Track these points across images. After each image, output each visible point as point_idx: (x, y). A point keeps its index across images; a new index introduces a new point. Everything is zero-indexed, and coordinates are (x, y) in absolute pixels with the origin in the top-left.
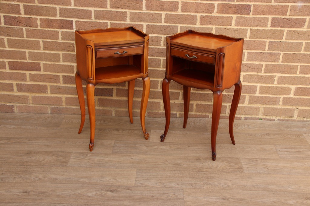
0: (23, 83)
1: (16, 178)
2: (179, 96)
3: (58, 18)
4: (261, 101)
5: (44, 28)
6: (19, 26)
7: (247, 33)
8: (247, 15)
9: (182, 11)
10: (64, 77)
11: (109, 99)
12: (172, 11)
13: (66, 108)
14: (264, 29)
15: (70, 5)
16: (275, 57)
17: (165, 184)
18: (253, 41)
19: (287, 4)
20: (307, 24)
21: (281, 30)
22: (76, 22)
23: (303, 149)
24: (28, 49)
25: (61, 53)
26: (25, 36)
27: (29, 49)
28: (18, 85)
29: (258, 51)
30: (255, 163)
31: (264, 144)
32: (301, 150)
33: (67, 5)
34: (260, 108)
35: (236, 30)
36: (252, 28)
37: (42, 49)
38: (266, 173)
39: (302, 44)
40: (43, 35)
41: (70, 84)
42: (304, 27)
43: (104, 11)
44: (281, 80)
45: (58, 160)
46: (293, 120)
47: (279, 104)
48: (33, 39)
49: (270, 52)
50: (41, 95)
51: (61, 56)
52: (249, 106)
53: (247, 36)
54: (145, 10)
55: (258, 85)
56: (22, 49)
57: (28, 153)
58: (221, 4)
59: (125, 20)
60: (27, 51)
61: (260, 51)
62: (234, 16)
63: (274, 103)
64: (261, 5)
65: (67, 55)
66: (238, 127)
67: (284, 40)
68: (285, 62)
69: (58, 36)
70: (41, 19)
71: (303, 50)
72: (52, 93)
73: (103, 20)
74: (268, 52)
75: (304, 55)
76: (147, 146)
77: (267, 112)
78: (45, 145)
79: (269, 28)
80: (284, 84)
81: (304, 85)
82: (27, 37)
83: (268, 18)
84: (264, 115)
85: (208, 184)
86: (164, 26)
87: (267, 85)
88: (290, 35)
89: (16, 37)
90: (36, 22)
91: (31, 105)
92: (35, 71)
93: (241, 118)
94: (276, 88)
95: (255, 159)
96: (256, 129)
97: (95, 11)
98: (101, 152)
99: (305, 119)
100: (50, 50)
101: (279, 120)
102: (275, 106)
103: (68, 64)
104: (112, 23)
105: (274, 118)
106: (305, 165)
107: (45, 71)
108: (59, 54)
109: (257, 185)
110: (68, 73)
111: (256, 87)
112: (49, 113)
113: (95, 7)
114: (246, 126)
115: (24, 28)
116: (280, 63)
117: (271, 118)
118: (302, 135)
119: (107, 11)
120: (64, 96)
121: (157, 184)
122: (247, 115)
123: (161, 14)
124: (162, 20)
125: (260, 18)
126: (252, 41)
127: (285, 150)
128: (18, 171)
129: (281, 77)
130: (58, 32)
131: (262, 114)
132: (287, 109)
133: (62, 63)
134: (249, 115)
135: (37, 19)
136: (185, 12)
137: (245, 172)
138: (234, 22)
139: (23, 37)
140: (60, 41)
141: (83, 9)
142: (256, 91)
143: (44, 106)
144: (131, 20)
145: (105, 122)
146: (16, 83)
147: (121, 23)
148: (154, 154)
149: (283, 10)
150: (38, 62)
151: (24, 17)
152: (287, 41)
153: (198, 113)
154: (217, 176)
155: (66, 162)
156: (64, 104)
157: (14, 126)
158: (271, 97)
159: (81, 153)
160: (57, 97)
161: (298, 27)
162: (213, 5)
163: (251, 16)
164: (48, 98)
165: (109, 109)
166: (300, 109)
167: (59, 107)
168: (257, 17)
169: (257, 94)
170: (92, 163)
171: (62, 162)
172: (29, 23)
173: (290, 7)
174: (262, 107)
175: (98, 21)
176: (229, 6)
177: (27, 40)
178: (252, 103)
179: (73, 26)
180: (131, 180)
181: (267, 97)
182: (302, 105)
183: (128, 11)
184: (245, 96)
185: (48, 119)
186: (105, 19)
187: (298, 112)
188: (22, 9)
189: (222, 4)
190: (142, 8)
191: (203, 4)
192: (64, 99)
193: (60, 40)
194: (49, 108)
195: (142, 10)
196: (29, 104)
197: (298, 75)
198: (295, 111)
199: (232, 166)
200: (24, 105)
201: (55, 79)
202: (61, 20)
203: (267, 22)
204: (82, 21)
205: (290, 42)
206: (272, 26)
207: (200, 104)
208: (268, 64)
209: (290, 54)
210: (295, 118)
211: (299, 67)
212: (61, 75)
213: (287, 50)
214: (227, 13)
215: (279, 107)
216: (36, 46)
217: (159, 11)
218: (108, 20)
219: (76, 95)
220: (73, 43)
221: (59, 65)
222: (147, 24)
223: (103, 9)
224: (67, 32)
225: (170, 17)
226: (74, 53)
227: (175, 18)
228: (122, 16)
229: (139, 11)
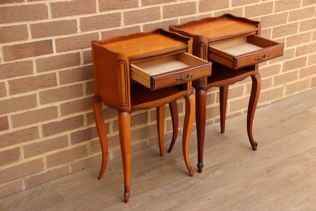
3: (30, 40)
5: (10, 60)
7: (242, 12)
10: (44, 127)
12: (170, 1)
13: (48, 172)
14: (256, 5)
15: (47, 17)
16: (267, 34)
21: (270, 3)
22: (56, 40)
25: (37, 92)
33: (41, 19)
35: (233, 11)
36: (246, 5)
37: (8, 94)
39: (287, 14)
40: (8, 71)
41: (54, 134)
43: (92, 17)
46: (283, 99)
47: (271, 86)
50: (10, 166)
51: (38, 97)
52: (247, 96)
53: (242, 16)
54: (141, 6)
59: (119, 25)
63: (267, 85)
65: (47, 92)
67: (273, 13)
68: (275, 38)
69: (32, 67)
70: (4, 48)
71: (288, 20)
72: (27, 157)
73: (91, 30)
75: (289, 25)
77: (262, 98)
79: (261, 2)
80: (275, 62)
81: (290, 58)
84: (260, 102)
86: (163, 22)
87: (261, 68)
88: (278, 7)
93: (241, 112)
94: (269, 68)
97: (81, 19)
99: (291, 94)
100: (21, 92)
101: (272, 103)
102: (268, 89)
103: (48, 105)
104: (104, 32)
107: (15, 126)
108: (35, 95)
110: (49, 119)
112: (25, 188)
113: (80, 14)
117: (266, 103)
119: (96, 16)
120: (44, 156)
122: (246, 107)
123: (159, 8)
124: (160, 15)
130: (31, 62)
132: (278, 88)
133: (39, 107)
138: (230, 2)
140: (36, 75)
141: (64, 20)
143: (16, 181)
144: (126, 23)
147: (114, 30)
150: (4, 115)
152: (276, 13)
156: (45, 167)
158: (264, 80)
160: (35, 160)
164: (22, 166)
166: (287, 85)
167: (38, 174)
175: (85, 33)
178: (249, 92)
179: (52, 48)
182: (289, 81)
183: (122, 12)
184: (244, 86)
186: (94, 28)
187: (286, 89)
190: (137, 4)
192: (45, 160)
194: (23, 181)
195: (138, 7)
197: (285, 49)
198: (284, 89)
202: (34, 43)
204: (66, 38)
205: (278, 14)
210: (284, 97)
211: (286, 40)
212: (40, 124)
213: (276, 24)
215: (271, 89)
217: (156, 4)
218: (98, 29)
219: (62, 147)
220: (55, 73)
221: (37, 110)
222: (144, 24)
223: (91, 15)
224: (44, 58)
225: (169, 10)
226: (56, 87)
227: (174, 9)
228: (116, 20)
229: (133, 9)
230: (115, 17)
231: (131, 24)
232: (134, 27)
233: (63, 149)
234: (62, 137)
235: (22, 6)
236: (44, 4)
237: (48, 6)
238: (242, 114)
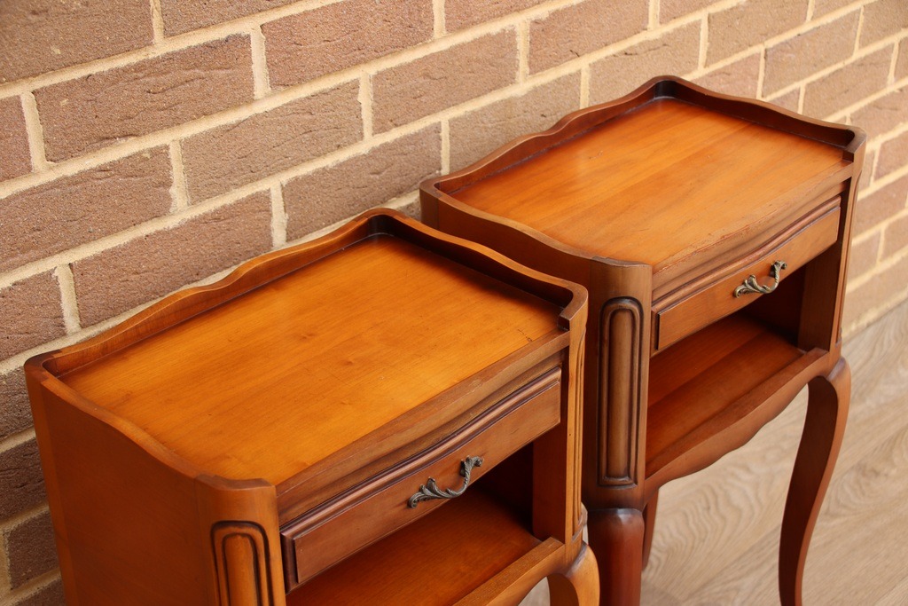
7: (698, 42)
9: (451, 27)
12: (405, 46)
18: (720, 73)
35: (664, 43)
36: (712, 9)
43: (9, 200)
53: (698, 56)
54: (268, 97)
59: (163, 209)
67: (808, 23)
71: (857, 43)
73: (13, 267)
75: (861, 63)
86: (374, 152)
104: (84, 262)
123: (355, 87)
124: (360, 123)
126: (714, 74)
136: (462, 28)
138: (654, 6)
152: (818, 23)
183: (173, 140)
195: (251, 101)
218: (50, 254)
222: (285, 177)
225: (399, 88)
227: (421, 81)
229: (231, 118)
230: (141, 173)
231: (226, 189)
232: (238, 203)
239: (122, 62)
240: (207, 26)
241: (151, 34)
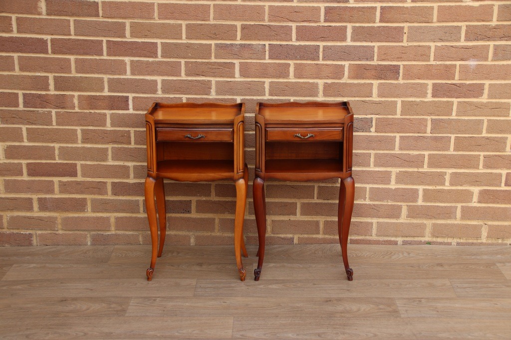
0: (48, 196)
1: (48, 333)
2: (296, 209)
3: (106, 93)
4: (427, 213)
5: (85, 109)
6: (46, 108)
7: (396, 107)
8: (394, 80)
9: (296, 76)
10: (114, 184)
11: (186, 218)
12: (279, 77)
13: (116, 235)
14: (422, 101)
15: (125, 73)
16: (443, 143)
17: (278, 335)
18: (407, 119)
19: (454, 63)
20: (486, 92)
21: (448, 102)
22: (134, 98)
23: (494, 284)
24: (58, 143)
25: (110, 146)
26: (54, 123)
27: (60, 143)
28: (40, 200)
29: (416, 135)
30: (418, 304)
31: (433, 278)
32: (492, 285)
33: (119, 74)
34: (425, 224)
35: (380, 103)
36: (403, 99)
37: (79, 141)
38: (434, 317)
39: (483, 123)
40: (81, 120)
41: (124, 195)
42: (483, 97)
43: (176, 80)
44: (456, 179)
45: (110, 308)
46: (481, 244)
47: (456, 219)
48: (67, 127)
49: (434, 135)
50: (76, 215)
51: (110, 152)
52: (408, 221)
53: (396, 111)
54: (239, 78)
55: (421, 188)
56: (49, 142)
57: (62, 301)
58: (353, 64)
59: (208, 93)
60: (57, 146)
61: (419, 135)
62: (376, 83)
63: (447, 215)
64: (415, 65)
65: (119, 149)
66: (393, 255)
67: (454, 116)
68: (459, 151)
69: (105, 121)
70: (79, 96)
71: (484, 131)
72: (93, 211)
73: (174, 94)
74: (431, 135)
75: (488, 138)
76: (248, 286)
77: (438, 231)
78: (87, 289)
79: (429, 98)
80: (461, 185)
81: (493, 186)
82: (58, 124)
83: (427, 85)
84: (433, 236)
85: (344, 333)
86: (268, 100)
87: (435, 188)
88: (464, 109)
89: (41, 125)
90: (73, 101)
91: (60, 232)
92: (68, 177)
93: (397, 241)
94: (449, 191)
95: (418, 298)
96: (422, 257)
97: (163, 81)
98: (177, 296)
99: (500, 241)
100: (92, 143)
101: (458, 244)
102: (449, 222)
103: (121, 163)
104: (189, 98)
105: (450, 240)
106: (496, 306)
107: (84, 175)
108: (107, 149)
109: (420, 333)
110: (120, 178)
111: (417, 190)
112: (89, 243)
113: (162, 75)
114: (405, 254)
115: (54, 111)
116: (451, 152)
117: (446, 240)
118: (494, 264)
119: (181, 80)
120: (113, 216)
121: (266, 335)
122: (407, 237)
123: (264, 82)
124: (265, 91)
125: (414, 84)
126: (405, 119)
127: (466, 285)
128: (51, 325)
129: (456, 173)
130: (105, 115)
131: (430, 235)
132: (469, 225)
133: (110, 162)
134: (409, 237)
135: (73, 96)
136: (299, 78)
137: (402, 316)
138: (375, 91)
139: (52, 125)
140: (109, 129)
141: (144, 79)
142: (418, 197)
143: (81, 232)
144: (218, 93)
145: (180, 254)
146: (37, 197)
147: (202, 98)
148: (260, 295)
149: (448, 72)
150: (74, 162)
151: (54, 95)
152: (459, 118)
153: (327, 236)
154: (358, 322)
155: (124, 311)
156: (113, 228)
157: (35, 265)
158: (442, 207)
159: (145, 298)
160: (101, 217)
161: (474, 97)
162: (343, 67)
163: (401, 81)
164: (88, 219)
165: (185, 233)
166: (490, 225)
167: (105, 234)
168: (410, 83)
169: (420, 202)
170: (164, 311)
171: (117, 311)
172: (61, 102)
173: (458, 67)
174: (429, 223)
175: (167, 96)
176: (366, 68)
177: (57, 129)
178: (413, 217)
179: (128, 104)
180: (226, 331)
181: (435, 206)
182: (493, 219)
183: (213, 80)
184: (401, 205)
185: (87, 252)
186: (177, 93)
187: (487, 230)
188: (51, 82)
189: (356, 64)
190: (234, 74)
191: (327, 65)
192: (112, 220)
193: (109, 127)
194: (88, 236)
195: (234, 77)
196: (57, 230)
197: (481, 170)
198: (483, 228)
199: (381, 309)
200: (49, 232)
201: (99, 188)
202: (110, 97)
203: (427, 89)
204: (145, 98)
205: (464, 119)
206: (433, 96)
207: (330, 221)
208: (433, 154)
209: (465, 137)
210: (484, 241)
211: (482, 158)
212: (109, 181)
213: (460, 132)
214: (363, 79)
215: (456, 222)
216: (70, 137)
217: (260, 77)
218: (182, 94)
219: (132, 212)
220: (129, 131)
221: (107, 165)
222: (242, 97)
223: (175, 78)
224: (119, 114)
225: (278, 87)
226: (130, 146)
227: (285, 87)
228: (205, 88)
229: (229, 80)
230: (205, 84)
231: (225, 95)
232: (228, 99)
233: (134, 215)
234: (133, 200)
235: (101, 60)
236: (123, 60)
237: (127, 62)
238: (399, 244)
239: (204, 61)
240: (225, 59)
241: (211, 56)
